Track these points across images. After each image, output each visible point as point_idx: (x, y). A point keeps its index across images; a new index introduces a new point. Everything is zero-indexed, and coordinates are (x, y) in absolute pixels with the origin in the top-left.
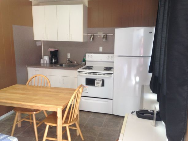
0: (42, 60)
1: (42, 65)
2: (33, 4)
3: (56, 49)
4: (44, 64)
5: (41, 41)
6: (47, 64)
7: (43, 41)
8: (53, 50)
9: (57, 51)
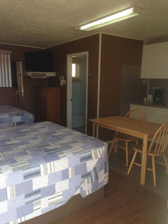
0: (145, 98)
1: (145, 103)
2: (144, 43)
3: (162, 88)
4: (147, 102)
5: (147, 79)
6: (149, 102)
7: (150, 79)
8: (158, 88)
9: (162, 89)
